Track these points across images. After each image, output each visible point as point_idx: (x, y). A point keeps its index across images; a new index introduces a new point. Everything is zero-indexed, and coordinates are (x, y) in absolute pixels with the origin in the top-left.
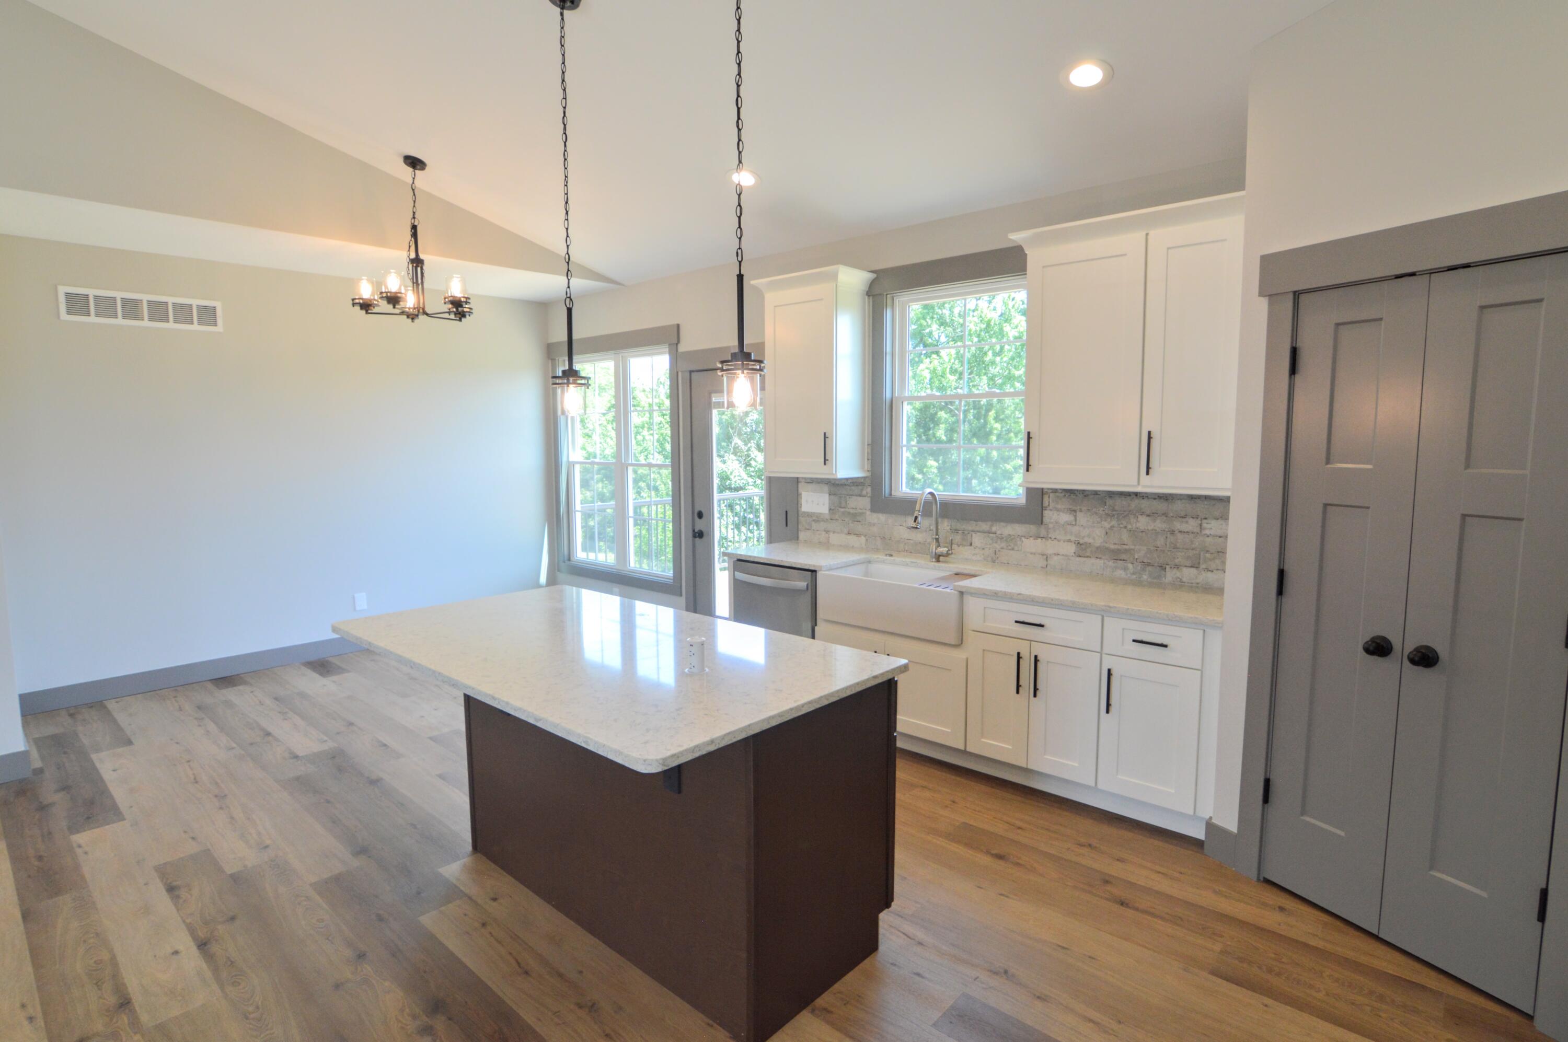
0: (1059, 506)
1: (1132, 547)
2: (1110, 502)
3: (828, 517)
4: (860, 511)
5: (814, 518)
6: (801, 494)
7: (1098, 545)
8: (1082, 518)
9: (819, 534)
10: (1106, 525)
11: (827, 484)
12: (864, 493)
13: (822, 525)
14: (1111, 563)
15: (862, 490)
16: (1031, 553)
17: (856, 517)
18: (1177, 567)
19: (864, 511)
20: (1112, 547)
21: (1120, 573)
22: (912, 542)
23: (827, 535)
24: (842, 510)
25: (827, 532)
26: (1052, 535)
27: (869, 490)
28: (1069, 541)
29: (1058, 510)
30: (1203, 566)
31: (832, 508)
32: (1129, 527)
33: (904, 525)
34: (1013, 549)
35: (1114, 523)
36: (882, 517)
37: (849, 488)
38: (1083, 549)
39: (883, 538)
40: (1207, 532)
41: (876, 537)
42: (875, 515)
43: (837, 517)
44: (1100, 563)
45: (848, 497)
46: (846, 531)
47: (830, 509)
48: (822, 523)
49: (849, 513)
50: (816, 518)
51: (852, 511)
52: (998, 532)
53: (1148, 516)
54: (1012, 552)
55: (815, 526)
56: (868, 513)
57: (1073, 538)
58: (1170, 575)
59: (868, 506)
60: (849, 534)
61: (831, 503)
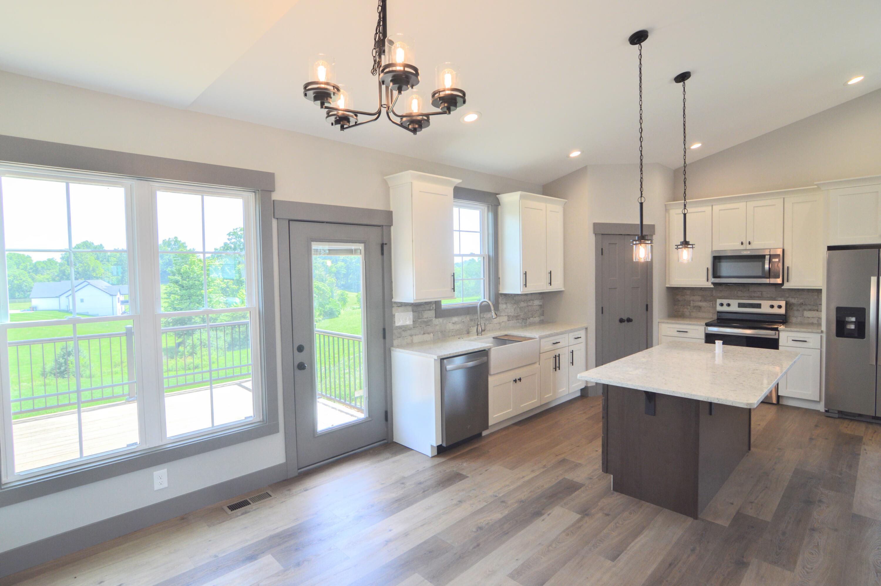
0: (503, 302)
1: (520, 314)
2: (515, 298)
3: (412, 327)
4: (430, 319)
5: (403, 329)
6: (395, 315)
7: (512, 315)
8: (509, 306)
9: (407, 339)
10: (514, 307)
11: (411, 306)
12: (432, 308)
13: (409, 332)
14: (516, 322)
15: (430, 306)
16: (496, 324)
17: (427, 323)
18: (529, 318)
19: (432, 318)
20: (516, 315)
21: (518, 324)
22: (454, 330)
23: (411, 338)
24: (420, 320)
25: (411, 335)
26: (501, 315)
27: (434, 306)
28: (506, 316)
29: (503, 304)
30: (534, 316)
31: (415, 320)
32: (519, 306)
33: (451, 322)
34: (491, 323)
35: (516, 306)
36: (441, 320)
37: (423, 306)
38: (510, 318)
39: (442, 332)
40: (534, 305)
41: (438, 332)
42: (437, 320)
43: (417, 325)
44: (513, 321)
45: (423, 312)
46: (422, 332)
47: (413, 321)
48: (408, 331)
49: (424, 321)
50: (404, 328)
51: (425, 320)
52: (486, 317)
53: (523, 302)
54: (490, 324)
55: (404, 334)
56: (434, 319)
57: (506, 314)
58: (528, 321)
59: (434, 315)
60: (424, 334)
61: (414, 317)
